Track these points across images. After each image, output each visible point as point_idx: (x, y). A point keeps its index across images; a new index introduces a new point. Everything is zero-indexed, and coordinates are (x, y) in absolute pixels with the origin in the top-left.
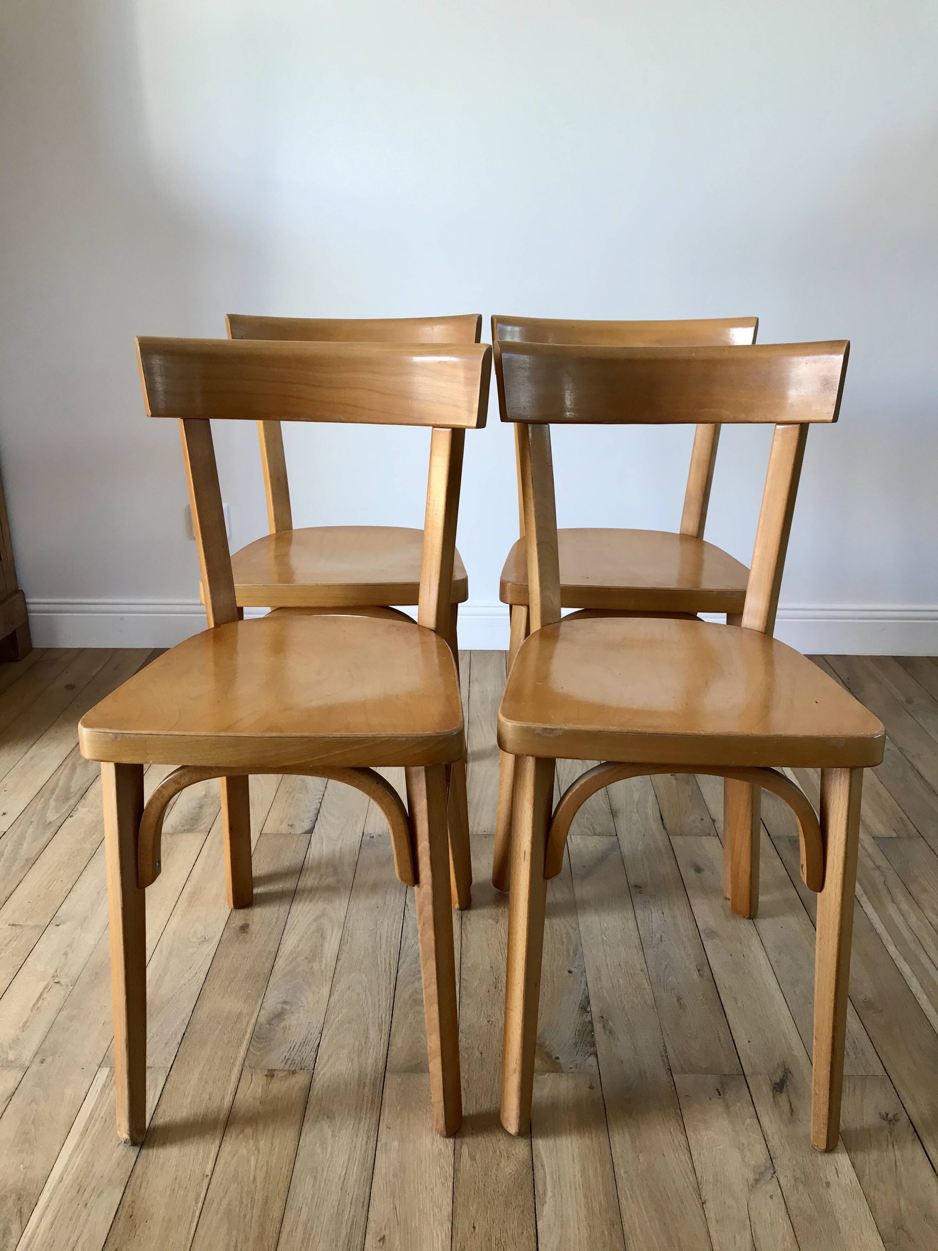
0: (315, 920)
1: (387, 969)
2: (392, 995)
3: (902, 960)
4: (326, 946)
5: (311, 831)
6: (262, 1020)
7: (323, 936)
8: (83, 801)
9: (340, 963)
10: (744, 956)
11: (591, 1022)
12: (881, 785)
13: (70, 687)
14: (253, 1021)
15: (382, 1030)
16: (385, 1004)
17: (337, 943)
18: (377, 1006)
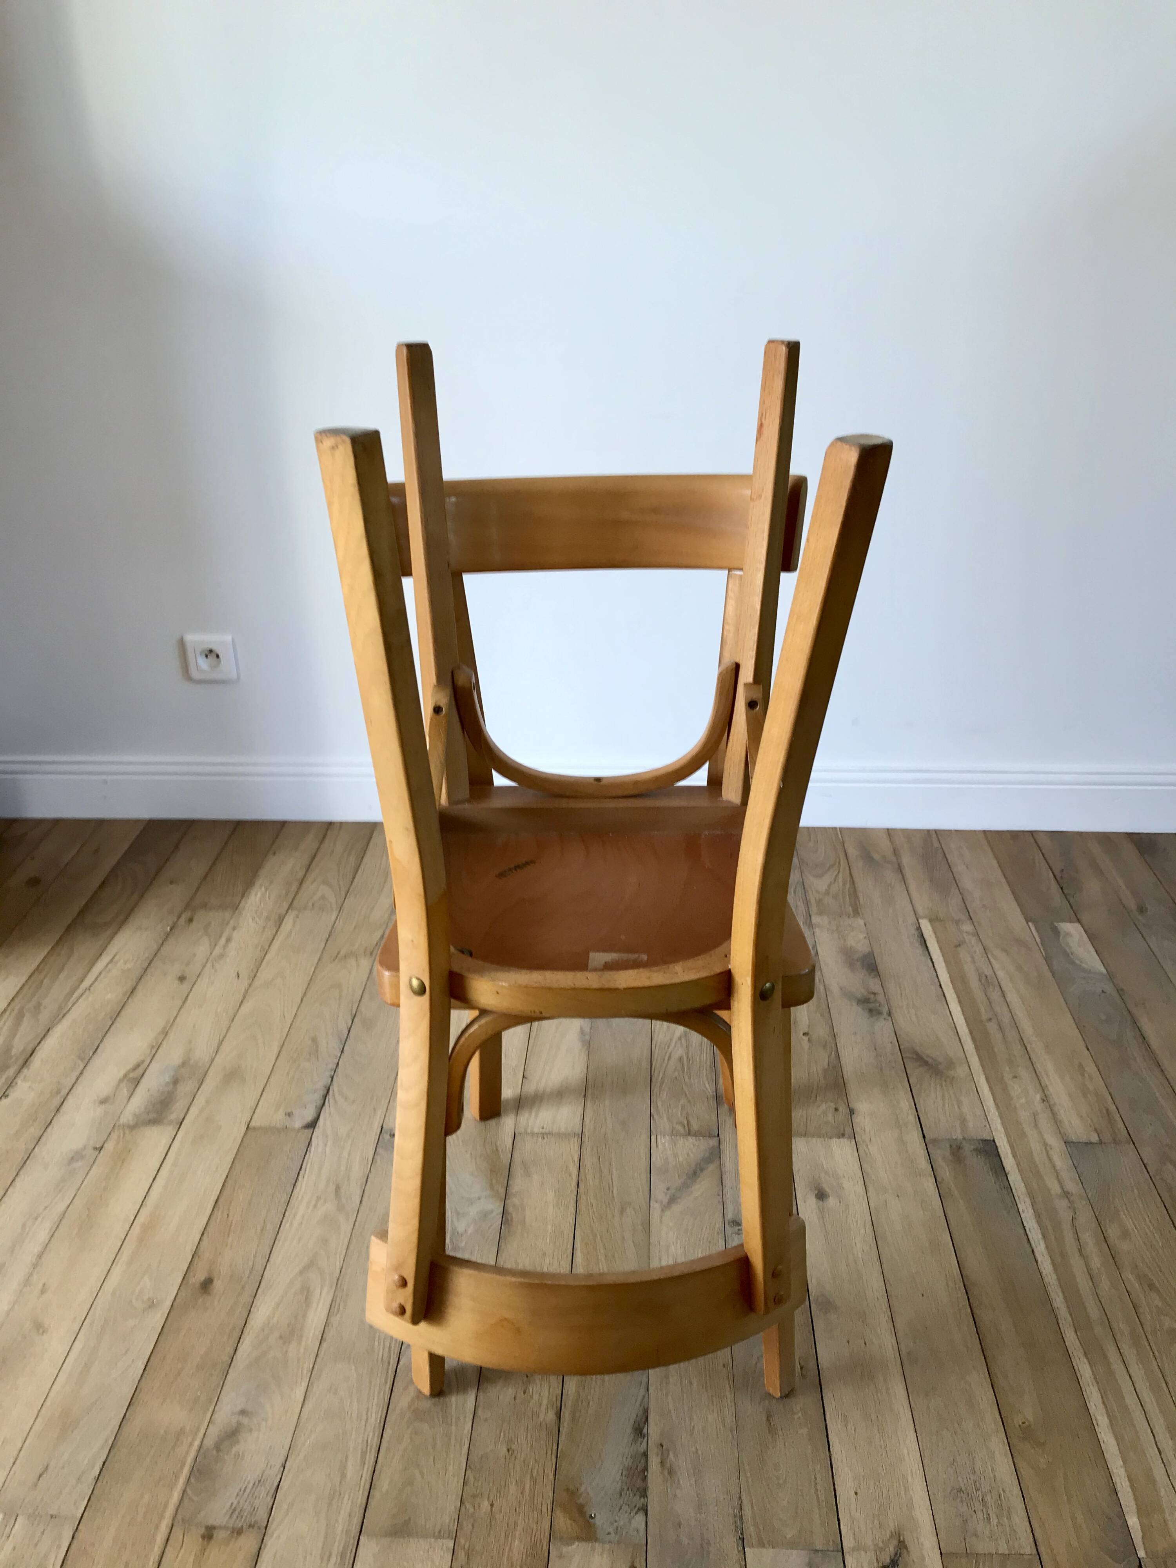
0: (301, 1273)
1: (385, 1358)
2: (387, 1401)
3: (1081, 1356)
4: (311, 1315)
5: (312, 1125)
6: (209, 1442)
7: (307, 1301)
8: (25, 1071)
9: (324, 1345)
10: (865, 1344)
11: (645, 1455)
12: (1087, 1052)
13: (34, 882)
14: (197, 1443)
15: (364, 1464)
16: (375, 1418)
17: (325, 1312)
18: (364, 1417)
